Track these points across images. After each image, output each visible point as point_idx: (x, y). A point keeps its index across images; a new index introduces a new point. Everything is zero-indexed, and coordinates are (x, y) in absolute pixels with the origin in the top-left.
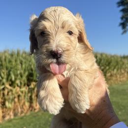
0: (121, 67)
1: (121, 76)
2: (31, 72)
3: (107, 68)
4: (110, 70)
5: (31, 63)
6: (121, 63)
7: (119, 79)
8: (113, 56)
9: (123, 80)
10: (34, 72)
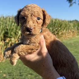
0: (69, 28)
1: (69, 35)
2: (6, 31)
3: (60, 28)
4: (62, 30)
5: (6, 25)
6: (69, 25)
7: (67, 36)
8: (63, 21)
9: (70, 37)
10: (8, 31)
